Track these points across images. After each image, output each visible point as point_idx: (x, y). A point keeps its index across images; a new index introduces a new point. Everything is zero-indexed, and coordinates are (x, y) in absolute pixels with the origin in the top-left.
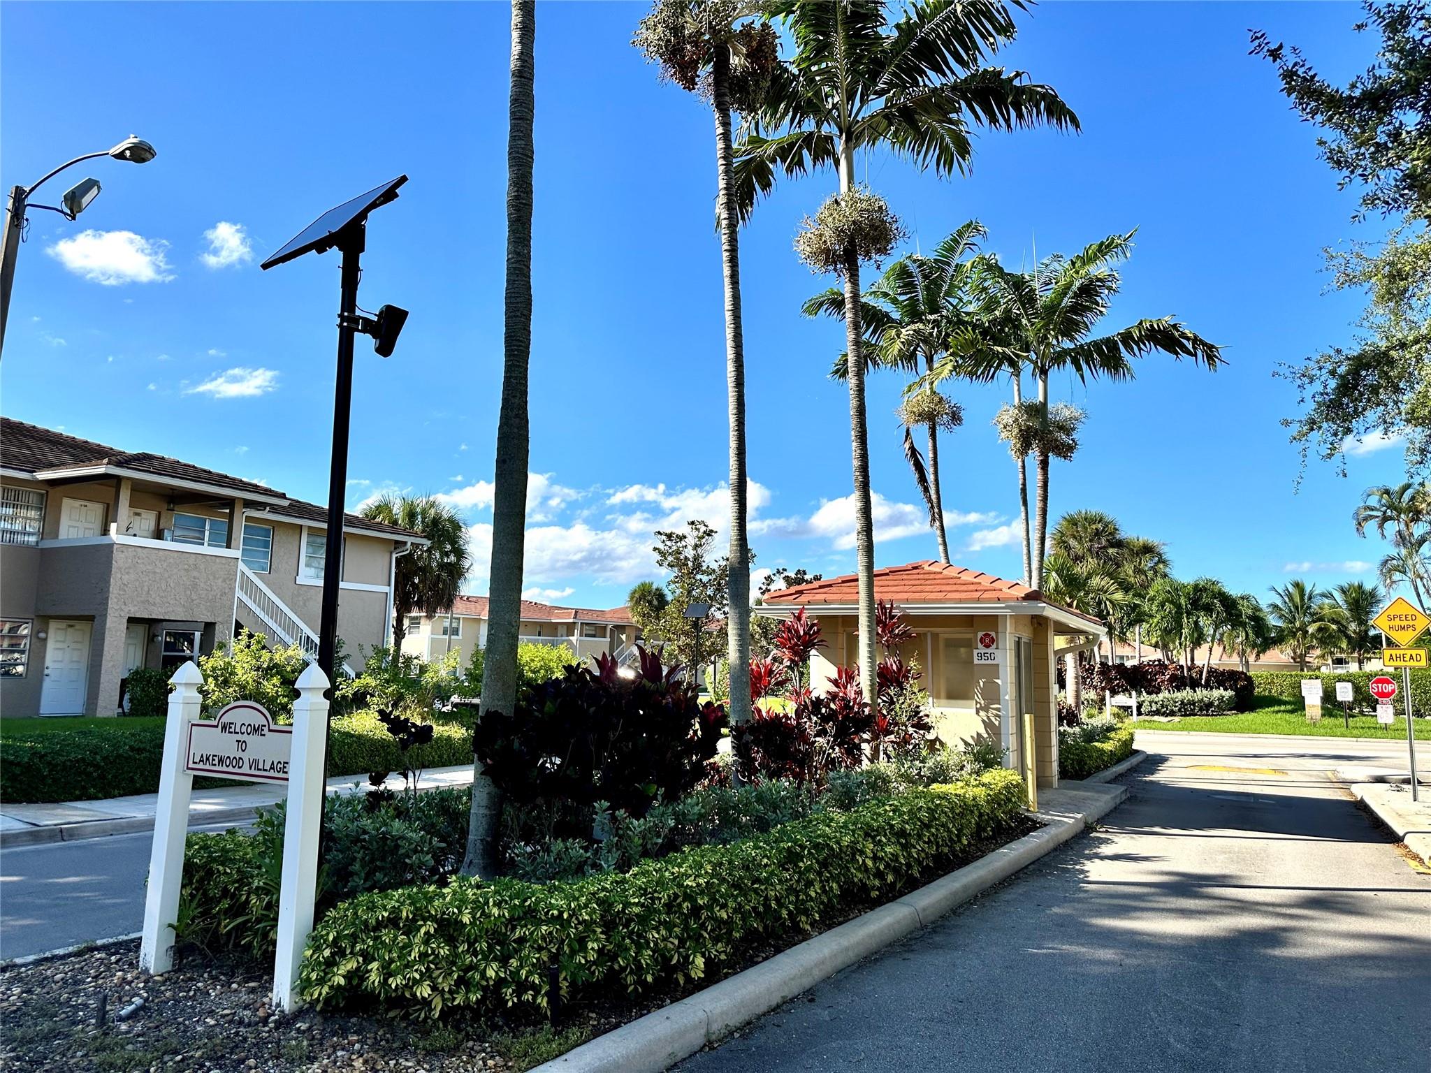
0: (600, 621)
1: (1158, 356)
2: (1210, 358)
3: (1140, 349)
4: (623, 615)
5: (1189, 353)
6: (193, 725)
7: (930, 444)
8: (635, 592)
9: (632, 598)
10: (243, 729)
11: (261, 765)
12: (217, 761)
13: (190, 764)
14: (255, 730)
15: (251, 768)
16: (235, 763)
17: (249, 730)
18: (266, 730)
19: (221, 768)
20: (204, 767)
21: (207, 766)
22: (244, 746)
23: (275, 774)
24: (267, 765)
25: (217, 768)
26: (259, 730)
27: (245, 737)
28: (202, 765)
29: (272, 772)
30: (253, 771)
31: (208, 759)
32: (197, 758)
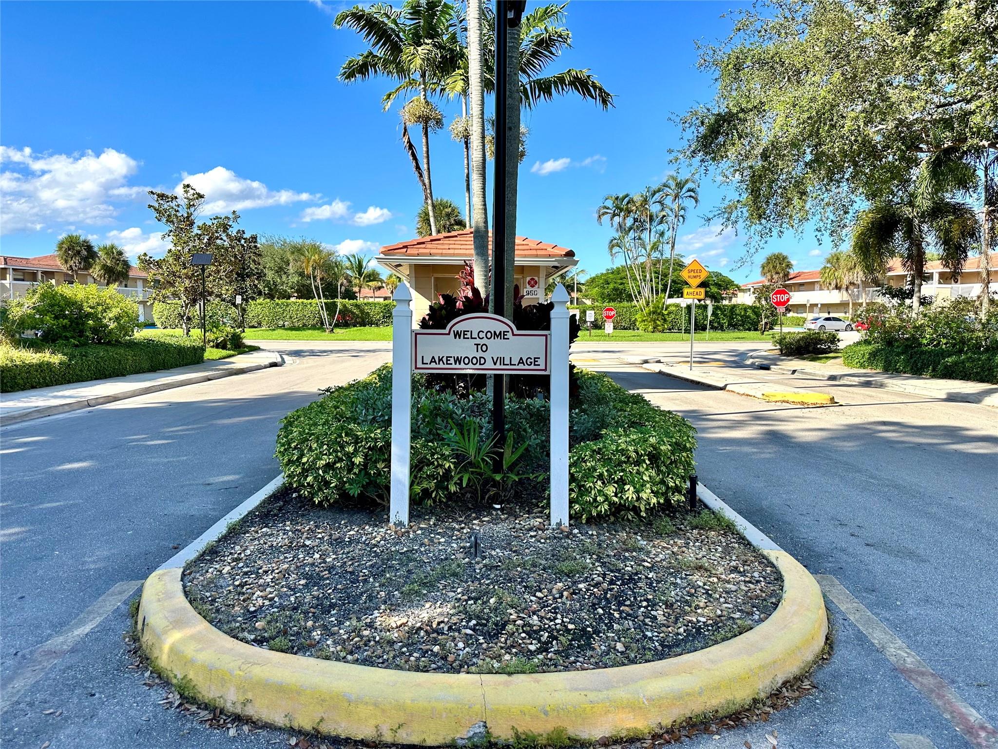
0: (31, 268)
1: (573, 96)
2: (604, 102)
3: (563, 89)
4: (52, 263)
5: (592, 97)
6: (416, 334)
7: (424, 141)
8: (63, 243)
9: (60, 248)
10: (482, 335)
11: (507, 361)
12: (452, 361)
13: (420, 365)
14: (496, 335)
15: (495, 364)
16: (474, 361)
17: (489, 335)
18: (509, 335)
19: (458, 366)
20: (438, 366)
21: (441, 365)
22: (484, 348)
23: (527, 367)
24: (515, 361)
25: (453, 366)
26: (501, 335)
27: (485, 341)
28: (433, 365)
29: (521, 366)
30: (498, 366)
31: (440, 360)
32: (427, 360)
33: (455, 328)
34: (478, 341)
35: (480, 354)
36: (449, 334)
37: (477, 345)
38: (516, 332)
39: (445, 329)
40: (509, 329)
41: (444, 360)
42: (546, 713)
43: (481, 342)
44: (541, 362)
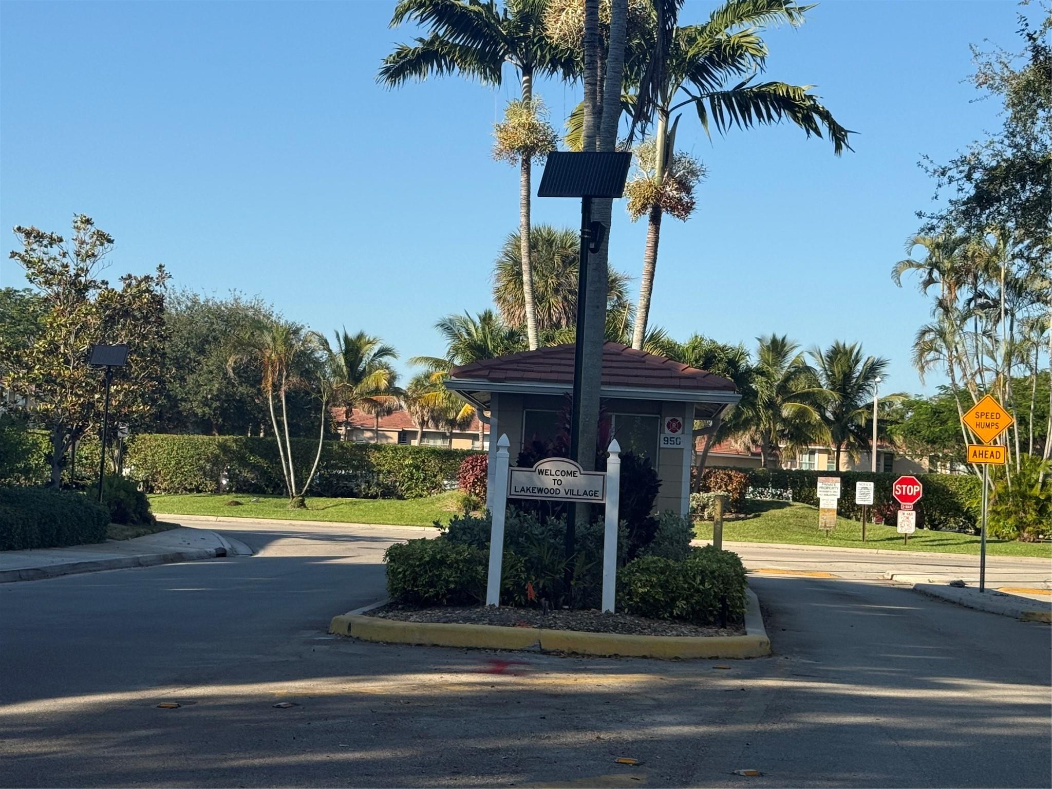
6: (513, 471)
10: (558, 473)
11: (575, 493)
12: (536, 491)
13: (513, 492)
14: (568, 473)
15: (567, 494)
16: (552, 491)
17: (563, 474)
18: (578, 474)
19: (540, 494)
20: (526, 494)
21: (528, 493)
22: (559, 482)
23: (589, 497)
24: (581, 493)
25: (537, 494)
26: (572, 474)
27: (560, 477)
28: (523, 493)
29: (585, 496)
30: (569, 496)
31: (528, 489)
32: (519, 489)
33: (540, 468)
34: (555, 477)
35: (556, 486)
36: (535, 471)
37: (555, 480)
38: (582, 472)
39: (532, 467)
40: (577, 470)
41: (531, 489)
42: (568, 639)
43: (558, 478)
44: (600, 494)
